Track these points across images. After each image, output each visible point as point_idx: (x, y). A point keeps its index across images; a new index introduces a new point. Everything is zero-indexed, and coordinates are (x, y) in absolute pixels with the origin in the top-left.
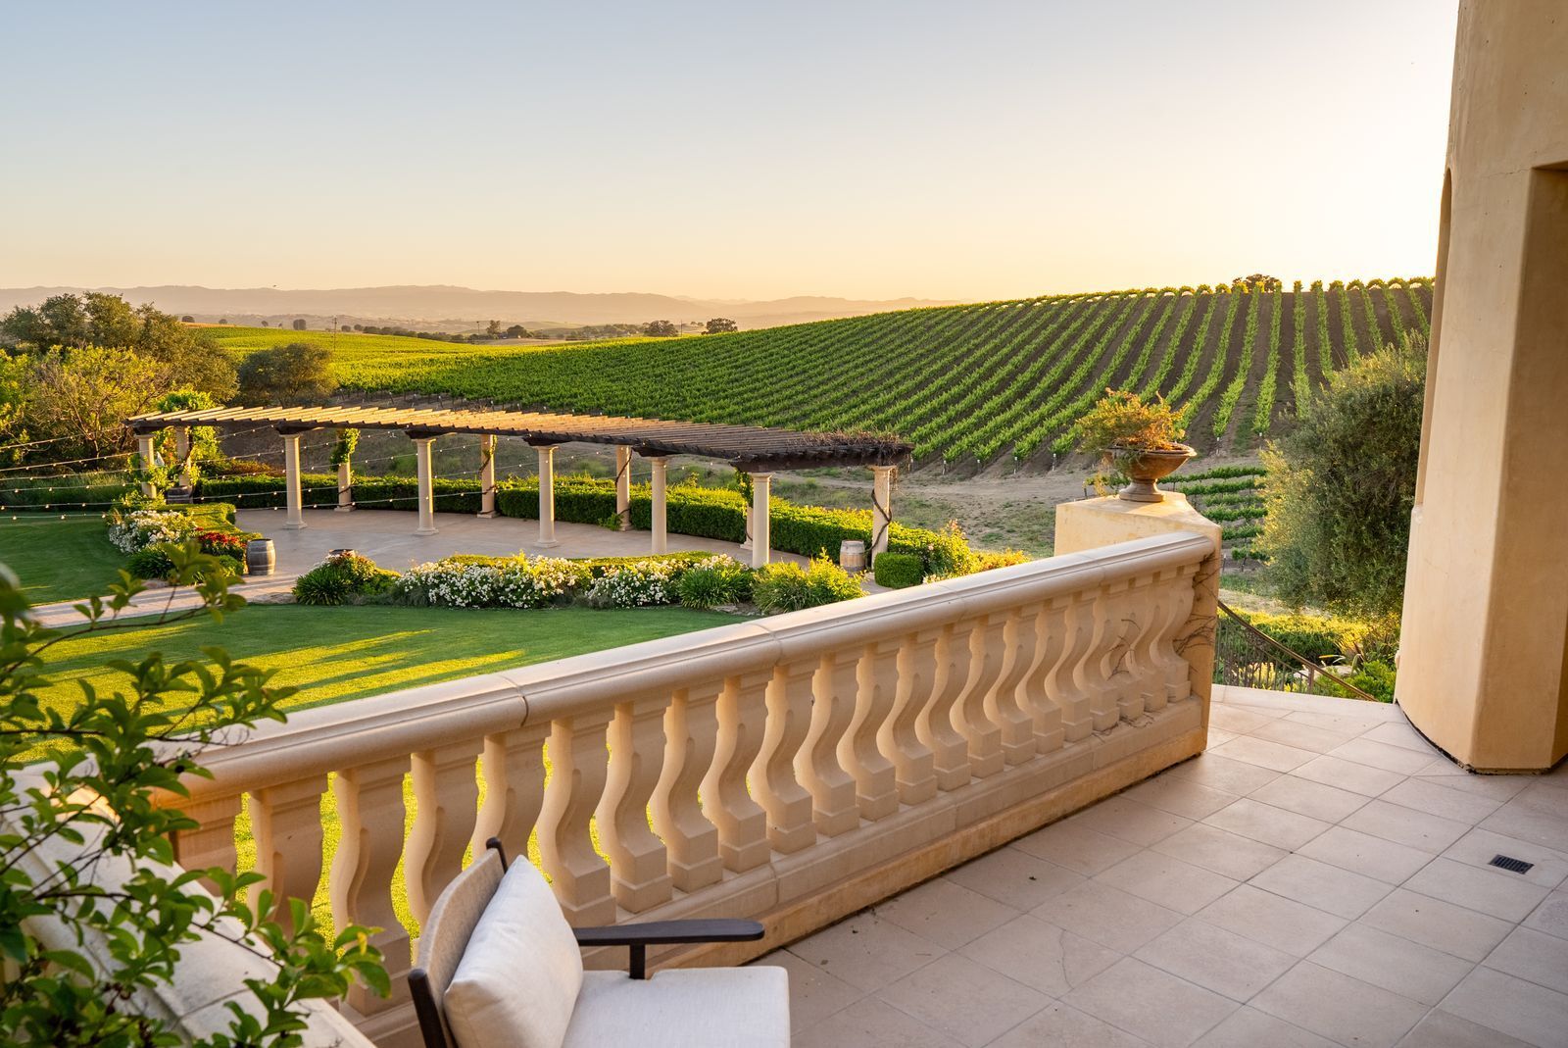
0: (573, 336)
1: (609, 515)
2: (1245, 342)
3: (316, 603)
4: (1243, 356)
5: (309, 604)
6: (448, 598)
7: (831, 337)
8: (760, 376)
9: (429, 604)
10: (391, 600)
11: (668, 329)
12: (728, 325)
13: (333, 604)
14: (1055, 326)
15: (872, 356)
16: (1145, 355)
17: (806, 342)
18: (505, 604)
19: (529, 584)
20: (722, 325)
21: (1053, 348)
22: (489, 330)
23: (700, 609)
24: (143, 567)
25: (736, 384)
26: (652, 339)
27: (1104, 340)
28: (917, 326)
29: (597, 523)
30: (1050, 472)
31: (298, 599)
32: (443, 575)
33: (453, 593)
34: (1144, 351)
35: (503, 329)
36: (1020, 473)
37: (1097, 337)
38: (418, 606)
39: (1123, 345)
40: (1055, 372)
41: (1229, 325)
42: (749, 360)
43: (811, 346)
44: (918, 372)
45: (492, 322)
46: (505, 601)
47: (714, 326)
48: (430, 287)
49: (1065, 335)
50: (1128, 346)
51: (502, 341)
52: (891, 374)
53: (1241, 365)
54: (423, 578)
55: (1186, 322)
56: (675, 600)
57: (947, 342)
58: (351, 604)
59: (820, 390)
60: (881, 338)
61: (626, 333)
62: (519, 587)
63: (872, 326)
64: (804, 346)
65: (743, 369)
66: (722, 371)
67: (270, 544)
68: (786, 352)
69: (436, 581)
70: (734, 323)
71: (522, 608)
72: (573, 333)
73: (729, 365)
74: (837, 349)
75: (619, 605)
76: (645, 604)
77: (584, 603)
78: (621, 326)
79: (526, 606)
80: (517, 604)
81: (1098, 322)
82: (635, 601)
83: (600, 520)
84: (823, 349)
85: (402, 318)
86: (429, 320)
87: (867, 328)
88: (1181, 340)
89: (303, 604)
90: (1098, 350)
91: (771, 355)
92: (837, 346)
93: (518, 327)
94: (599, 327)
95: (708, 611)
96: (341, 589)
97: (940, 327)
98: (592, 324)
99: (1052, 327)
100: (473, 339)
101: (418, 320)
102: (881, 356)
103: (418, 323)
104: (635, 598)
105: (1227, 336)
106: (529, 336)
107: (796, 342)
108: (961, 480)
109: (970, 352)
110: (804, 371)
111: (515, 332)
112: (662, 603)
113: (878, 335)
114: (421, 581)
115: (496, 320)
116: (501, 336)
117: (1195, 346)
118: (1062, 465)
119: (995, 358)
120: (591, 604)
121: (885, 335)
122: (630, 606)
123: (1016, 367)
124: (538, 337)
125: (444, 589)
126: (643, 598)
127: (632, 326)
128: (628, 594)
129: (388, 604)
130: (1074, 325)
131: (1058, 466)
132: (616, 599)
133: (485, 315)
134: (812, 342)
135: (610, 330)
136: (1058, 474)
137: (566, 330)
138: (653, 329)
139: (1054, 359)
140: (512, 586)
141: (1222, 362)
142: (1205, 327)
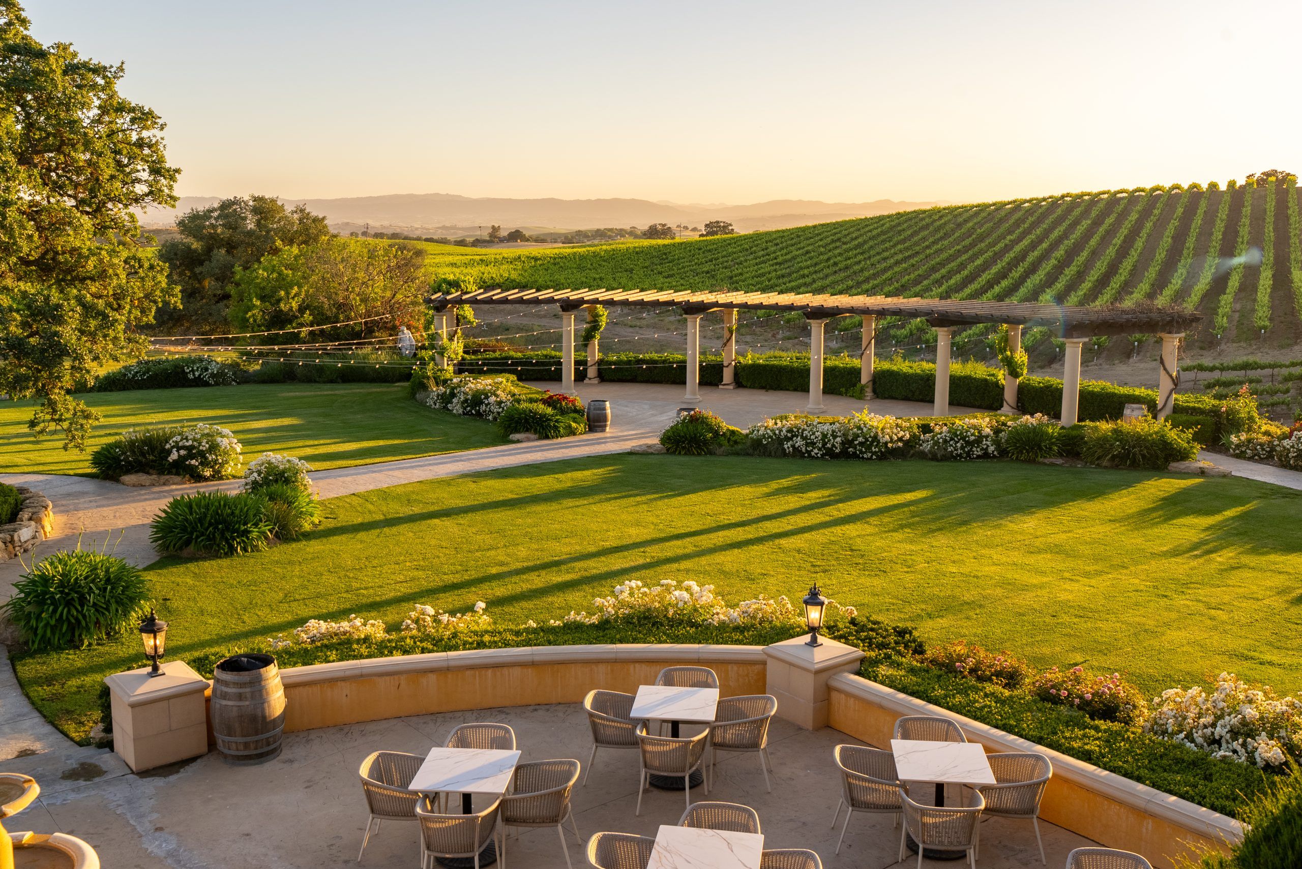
0: (568, 239)
1: (855, 385)
2: (1292, 234)
3: (685, 454)
4: (1292, 249)
5: (680, 453)
6: (804, 450)
7: (861, 235)
8: (806, 272)
9: (784, 454)
10: (751, 451)
11: (665, 232)
12: (724, 228)
13: (699, 454)
14: (1089, 222)
15: (910, 253)
16: (1188, 249)
17: (839, 240)
18: (855, 456)
19: (875, 438)
20: (720, 227)
21: (1093, 242)
22: (491, 235)
23: (1032, 461)
24: (517, 422)
25: (786, 279)
26: (653, 242)
27: (1144, 233)
28: (945, 224)
29: (840, 394)
30: (1131, 360)
31: (668, 450)
32: (795, 430)
33: (807, 445)
34: (1187, 245)
35: (504, 233)
36: (1101, 361)
37: (1134, 232)
38: (776, 456)
39: (1165, 239)
40: (1100, 267)
41: (1270, 218)
42: (789, 257)
43: (845, 243)
44: (962, 266)
45: (493, 227)
46: (854, 453)
47: (713, 228)
48: (427, 195)
49: (1102, 230)
50: (1170, 240)
51: (503, 245)
52: (934, 269)
53: (1292, 257)
54: (777, 432)
55: (1224, 217)
56: (1003, 453)
57: (981, 239)
58: (715, 454)
59: (871, 285)
60: (912, 235)
61: (616, 236)
62: (867, 440)
63: (899, 224)
64: (838, 244)
65: (786, 266)
66: (766, 268)
67: (608, 404)
68: (822, 250)
69: (789, 435)
70: (731, 225)
71: (871, 459)
72: (566, 238)
73: (771, 262)
74: (871, 247)
75: (955, 458)
76: (979, 457)
77: (922, 456)
78: (611, 230)
79: (874, 457)
80: (865, 456)
81: (1134, 217)
82: (968, 454)
83: (843, 390)
84: (856, 247)
85: (401, 224)
86: (426, 226)
87: (894, 226)
88: (1224, 234)
89: (674, 453)
90: (1139, 244)
91: (808, 252)
92: (871, 243)
93: (517, 231)
94: (590, 231)
95: (1039, 463)
96: (706, 442)
97: (970, 224)
98: (583, 228)
99: (1086, 223)
100: (477, 243)
101: (417, 226)
102: (917, 253)
103: (417, 229)
104: (969, 451)
105: (1271, 229)
106: (528, 240)
107: (829, 240)
108: (1042, 367)
109: (1007, 248)
110: (847, 268)
111: (516, 236)
112: (994, 456)
113: (909, 232)
114: (775, 434)
115: (496, 225)
116: (502, 240)
117: (1240, 240)
118: (1142, 354)
119: (1036, 253)
120: (930, 456)
121: (915, 233)
122: (965, 458)
123: (1059, 262)
124: (537, 241)
125: (799, 442)
126: (977, 452)
127: (621, 230)
128: (962, 448)
129: (748, 454)
130: (1109, 221)
131: (1138, 354)
132: (952, 451)
133: (485, 221)
134: (844, 240)
135: (601, 234)
136: (1140, 361)
137: (559, 235)
138: (653, 232)
139: (1095, 254)
140: (860, 439)
141: (1271, 254)
142: (1246, 221)
